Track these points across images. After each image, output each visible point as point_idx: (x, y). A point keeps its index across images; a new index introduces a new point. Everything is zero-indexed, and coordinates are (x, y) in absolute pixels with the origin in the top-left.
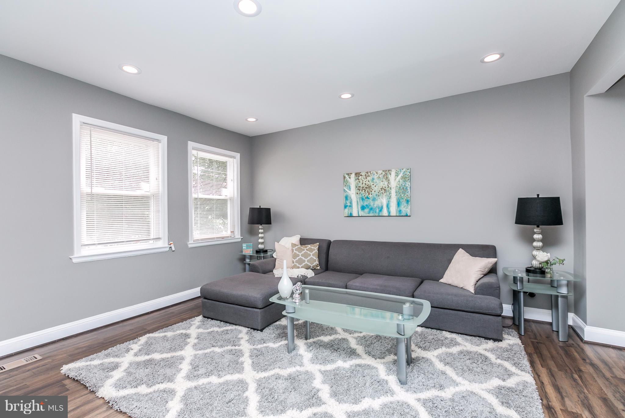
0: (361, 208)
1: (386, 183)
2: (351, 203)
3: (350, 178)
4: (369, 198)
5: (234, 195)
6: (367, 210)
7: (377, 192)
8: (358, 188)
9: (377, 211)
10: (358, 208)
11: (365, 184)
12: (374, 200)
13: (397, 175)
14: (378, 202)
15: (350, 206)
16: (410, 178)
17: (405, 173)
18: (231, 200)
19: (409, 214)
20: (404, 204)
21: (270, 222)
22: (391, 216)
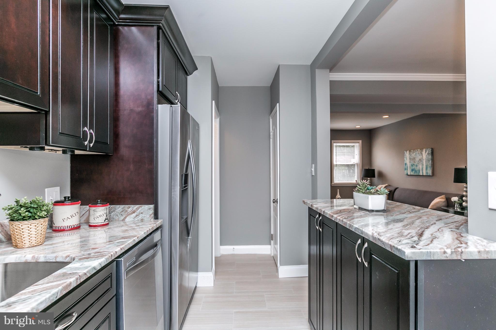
0: (411, 170)
1: (421, 157)
2: (407, 167)
3: (407, 153)
4: (414, 165)
5: (358, 162)
6: (414, 172)
7: (418, 161)
8: (410, 159)
9: (418, 172)
10: (410, 170)
11: (413, 157)
12: (417, 166)
13: (426, 152)
14: (418, 167)
15: (407, 169)
16: (432, 153)
17: (429, 151)
18: (357, 164)
19: (431, 175)
20: (429, 169)
21: (374, 177)
22: (423, 176)
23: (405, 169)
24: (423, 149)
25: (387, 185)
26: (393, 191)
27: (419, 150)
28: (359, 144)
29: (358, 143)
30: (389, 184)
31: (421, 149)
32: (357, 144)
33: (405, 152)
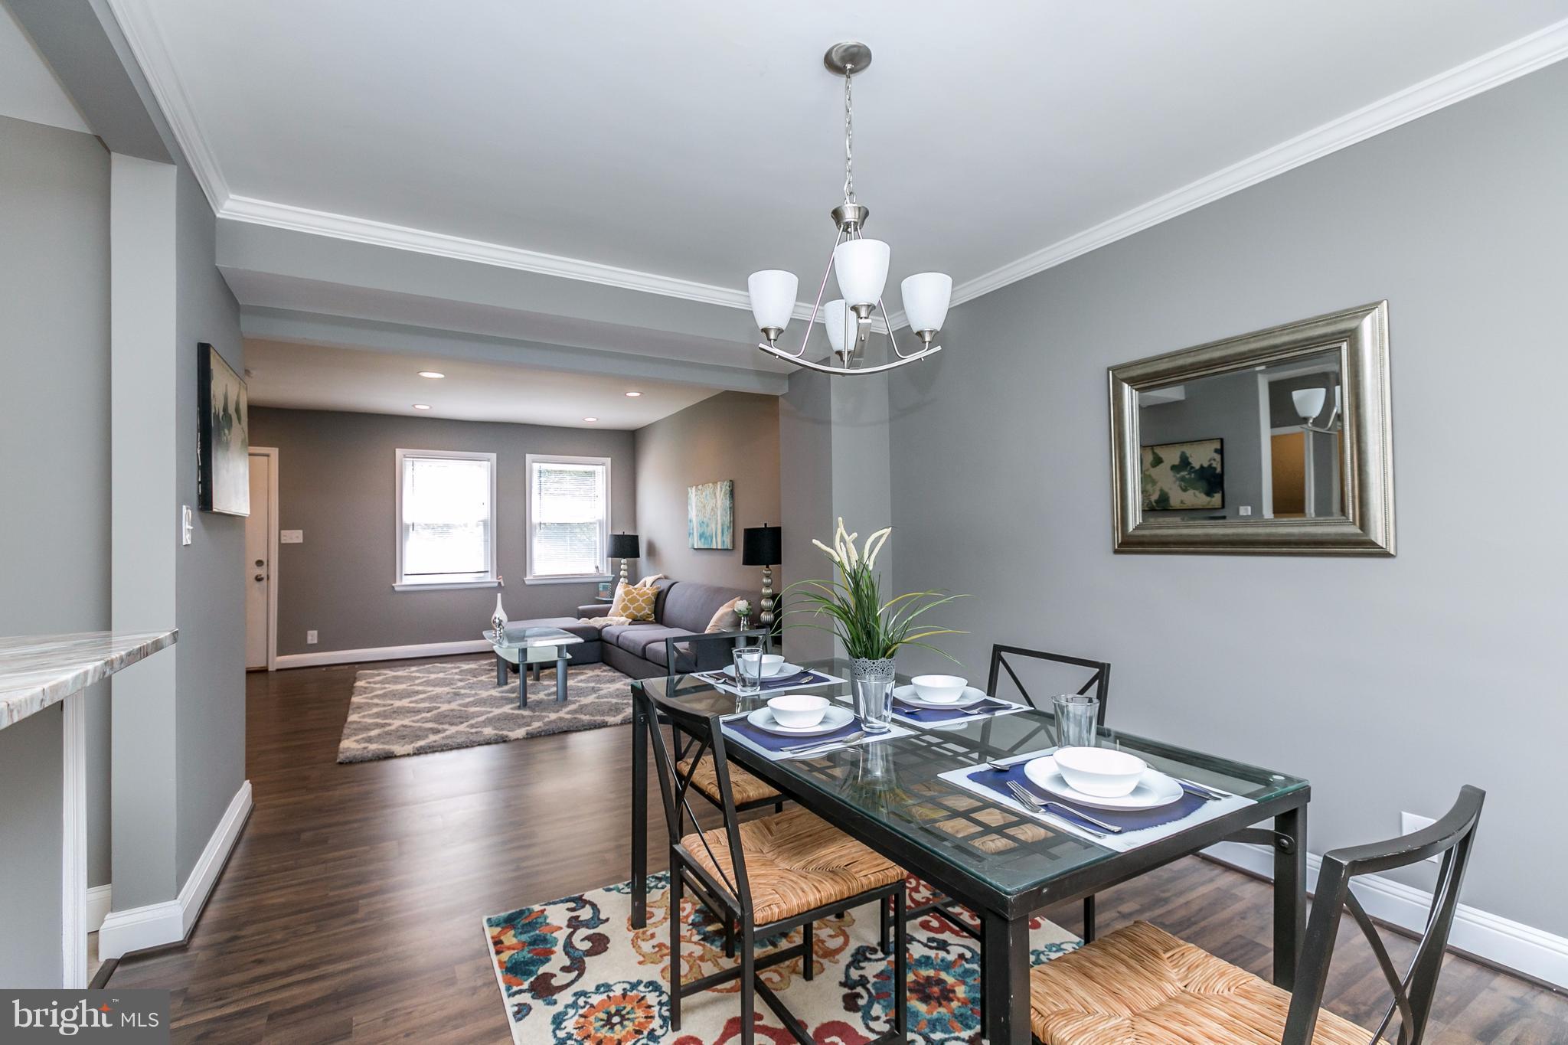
0: (700, 536)
1: (714, 502)
2: (693, 529)
3: (692, 492)
4: (704, 523)
5: (603, 515)
6: (704, 540)
7: (709, 513)
8: (697, 507)
9: (711, 541)
10: (698, 537)
11: (701, 502)
12: (707, 525)
13: (721, 490)
14: (709, 528)
15: (693, 533)
16: (732, 494)
17: (726, 484)
18: (601, 523)
19: (730, 547)
20: (726, 532)
21: (637, 555)
22: (717, 549)
23: (690, 534)
24: (716, 483)
25: (660, 575)
26: (665, 591)
27: (711, 484)
28: (604, 467)
29: (603, 464)
30: (666, 574)
31: (713, 483)
32: (600, 467)
33: (689, 489)
